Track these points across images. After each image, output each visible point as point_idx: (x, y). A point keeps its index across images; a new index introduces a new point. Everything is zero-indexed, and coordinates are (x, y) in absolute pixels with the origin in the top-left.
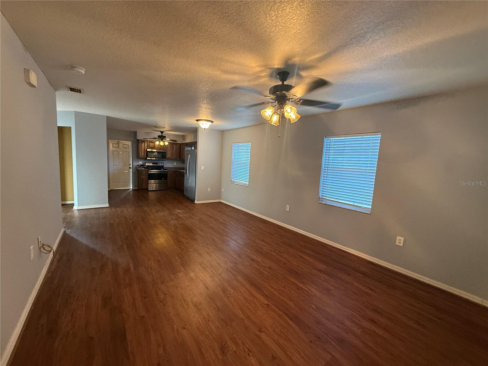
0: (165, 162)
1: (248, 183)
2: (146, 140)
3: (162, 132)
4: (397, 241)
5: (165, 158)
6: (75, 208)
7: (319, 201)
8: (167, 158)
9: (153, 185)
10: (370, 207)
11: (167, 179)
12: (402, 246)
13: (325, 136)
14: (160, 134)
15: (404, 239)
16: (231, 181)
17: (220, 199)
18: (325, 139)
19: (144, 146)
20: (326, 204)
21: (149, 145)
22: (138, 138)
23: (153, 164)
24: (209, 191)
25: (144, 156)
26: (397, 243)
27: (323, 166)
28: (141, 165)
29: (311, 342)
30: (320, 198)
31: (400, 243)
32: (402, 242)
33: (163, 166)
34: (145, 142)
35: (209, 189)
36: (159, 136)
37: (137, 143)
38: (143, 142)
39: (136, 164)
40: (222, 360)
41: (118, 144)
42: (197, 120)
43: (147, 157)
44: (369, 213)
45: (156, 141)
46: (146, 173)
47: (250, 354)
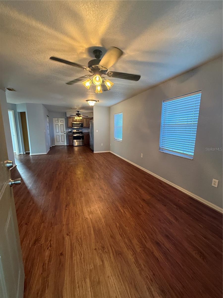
0: (83, 129)
1: (122, 140)
2: (71, 117)
3: (78, 112)
4: (213, 183)
5: (83, 127)
6: (30, 154)
7: (159, 150)
8: (84, 127)
9: (76, 143)
10: (193, 154)
11: (84, 139)
12: (217, 187)
13: (163, 101)
14: (77, 113)
15: (219, 181)
16: (114, 139)
17: (109, 150)
18: (163, 103)
19: (70, 120)
20: (163, 152)
21: (73, 120)
22: (67, 116)
23: (76, 131)
24: (102, 145)
25: (71, 126)
26: (213, 185)
27: (162, 124)
28: (70, 132)
29: (95, 249)
30: (160, 148)
31: (215, 184)
32: (217, 184)
33: (82, 132)
34: (71, 118)
35: (102, 144)
36: (77, 114)
37: (67, 119)
38: (70, 118)
39: (67, 131)
40: (30, 248)
41: (58, 120)
42: (87, 101)
43: (73, 127)
44: (192, 159)
45: (75, 117)
46: (72, 136)
47: (49, 248)
